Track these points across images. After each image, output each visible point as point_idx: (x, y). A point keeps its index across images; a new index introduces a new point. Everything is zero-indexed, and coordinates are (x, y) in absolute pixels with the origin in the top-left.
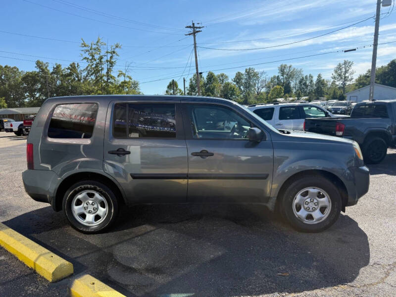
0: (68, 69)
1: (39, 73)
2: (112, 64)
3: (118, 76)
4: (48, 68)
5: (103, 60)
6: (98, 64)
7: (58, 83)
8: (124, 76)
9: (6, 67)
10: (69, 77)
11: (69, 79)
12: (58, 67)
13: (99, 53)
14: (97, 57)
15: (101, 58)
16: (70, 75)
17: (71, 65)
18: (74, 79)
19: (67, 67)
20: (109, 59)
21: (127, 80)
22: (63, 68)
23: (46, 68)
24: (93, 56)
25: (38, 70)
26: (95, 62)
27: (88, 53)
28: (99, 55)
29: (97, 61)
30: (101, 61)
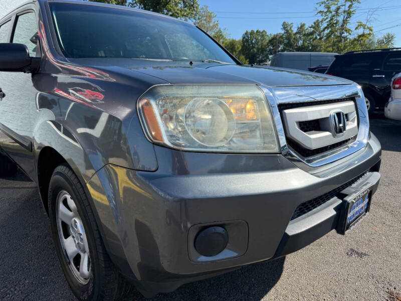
0: (310, 27)
1: (283, 35)
2: (349, 14)
3: (356, 28)
4: (292, 29)
5: (340, 11)
6: (334, 16)
7: (299, 43)
8: (364, 28)
9: (257, 31)
10: (311, 37)
11: (311, 39)
12: (302, 26)
13: (336, 3)
14: (333, 8)
15: (338, 9)
16: (312, 34)
17: (315, 23)
18: (316, 38)
19: (310, 26)
20: (347, 9)
21: (367, 32)
22: (306, 27)
23: (291, 28)
24: (328, 8)
25: (283, 32)
26: (330, 15)
27: (324, 5)
28: (336, 6)
29: (334, 13)
30: (337, 12)
